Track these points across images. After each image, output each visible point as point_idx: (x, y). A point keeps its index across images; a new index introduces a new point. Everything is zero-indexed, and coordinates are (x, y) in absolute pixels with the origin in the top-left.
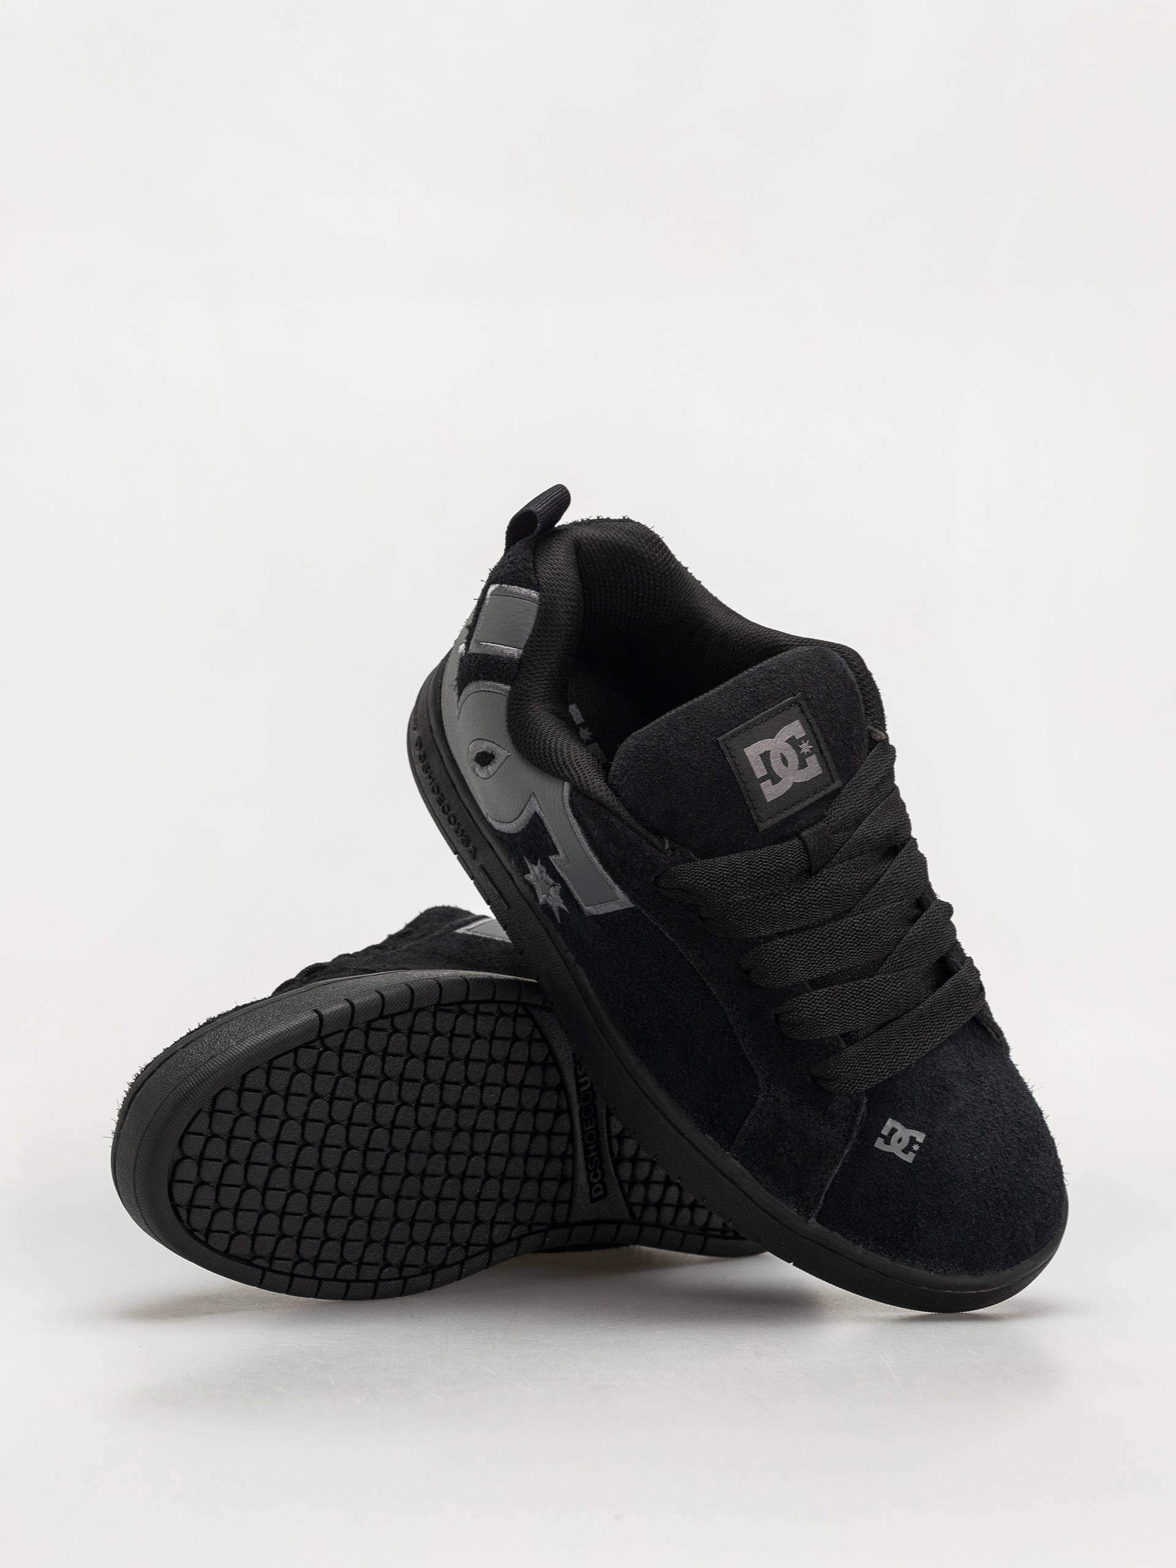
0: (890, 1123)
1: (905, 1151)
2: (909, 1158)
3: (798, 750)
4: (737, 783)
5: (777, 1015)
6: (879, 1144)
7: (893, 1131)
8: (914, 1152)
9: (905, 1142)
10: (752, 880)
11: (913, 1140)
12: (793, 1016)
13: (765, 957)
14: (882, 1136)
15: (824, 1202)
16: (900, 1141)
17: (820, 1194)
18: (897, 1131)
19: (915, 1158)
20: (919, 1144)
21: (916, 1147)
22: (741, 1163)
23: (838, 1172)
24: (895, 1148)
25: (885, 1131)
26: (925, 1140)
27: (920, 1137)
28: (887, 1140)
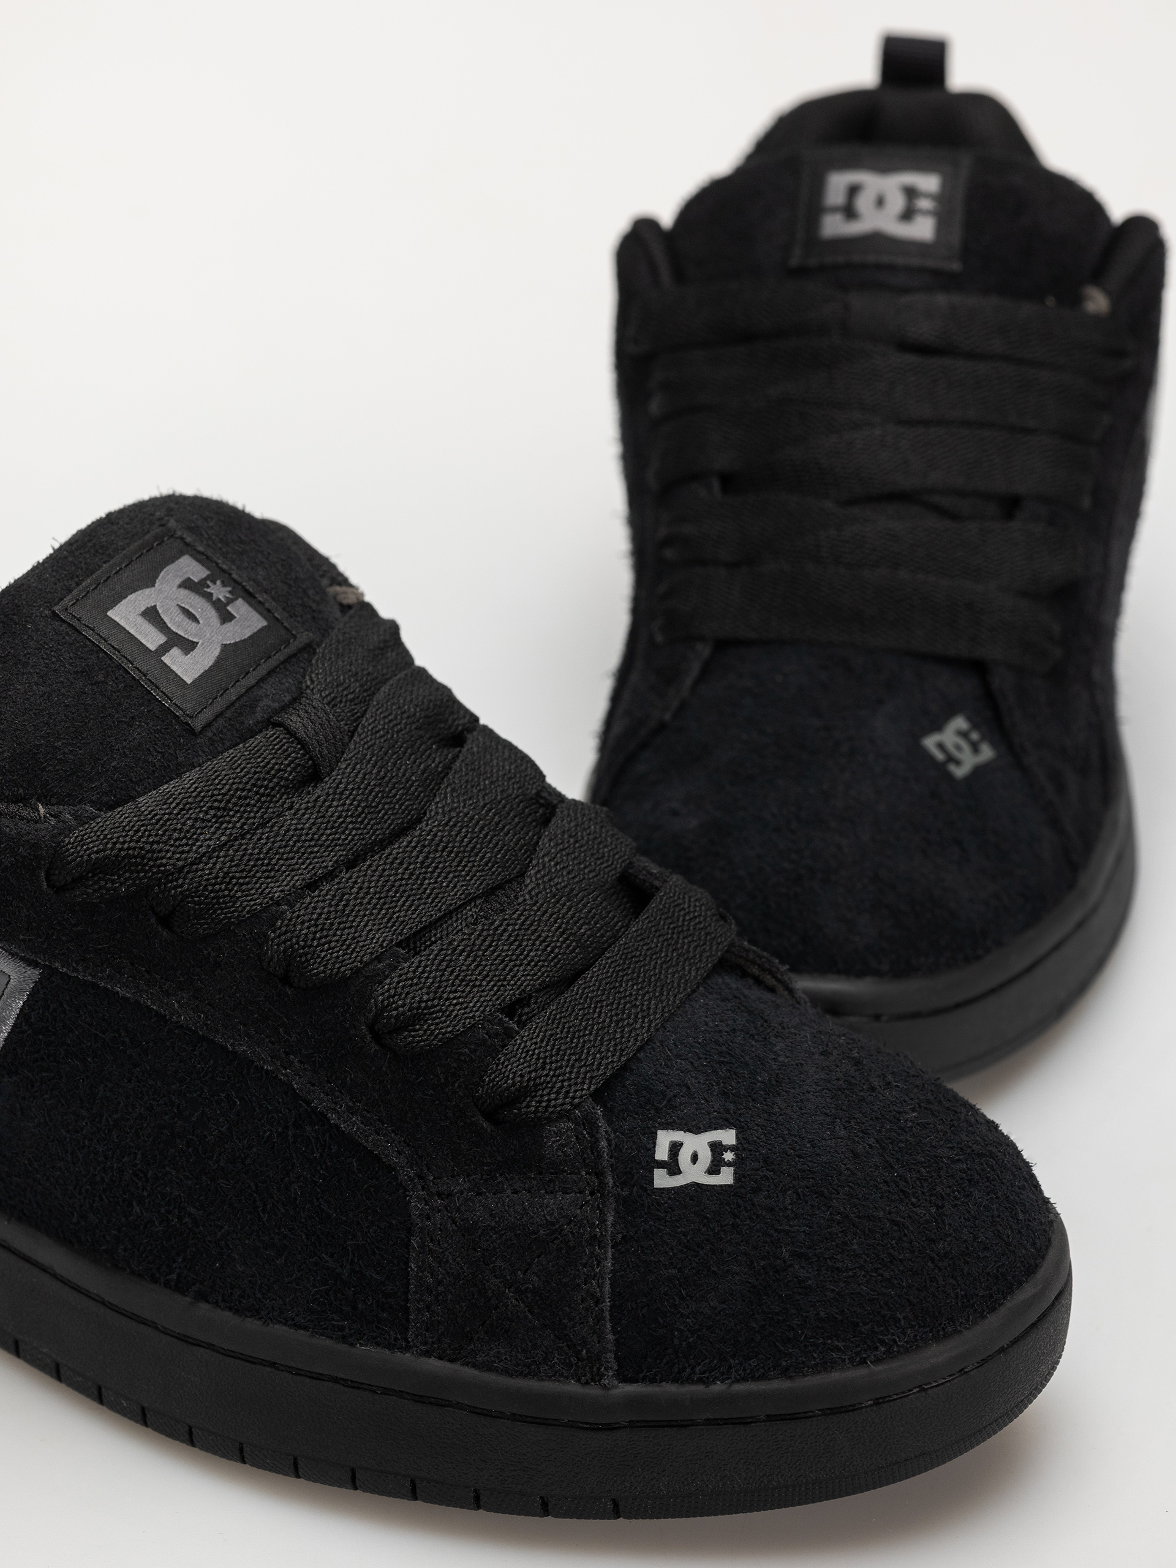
0: (664, 1139)
1: (714, 1170)
2: (726, 1177)
3: (208, 596)
4: (120, 667)
5: (371, 1028)
6: (662, 1180)
7: (675, 1148)
8: (729, 1164)
9: (706, 1156)
10: (218, 809)
11: (717, 1148)
12: (396, 1009)
13: (301, 930)
14: (661, 1165)
15: (614, 1331)
16: (695, 1158)
17: (599, 1319)
18: (681, 1144)
19: (735, 1173)
20: (732, 1148)
21: (729, 1156)
22: (440, 1358)
23: (613, 1265)
24: (693, 1174)
25: (662, 1153)
26: (737, 1138)
27: (728, 1137)
28: (673, 1167)
